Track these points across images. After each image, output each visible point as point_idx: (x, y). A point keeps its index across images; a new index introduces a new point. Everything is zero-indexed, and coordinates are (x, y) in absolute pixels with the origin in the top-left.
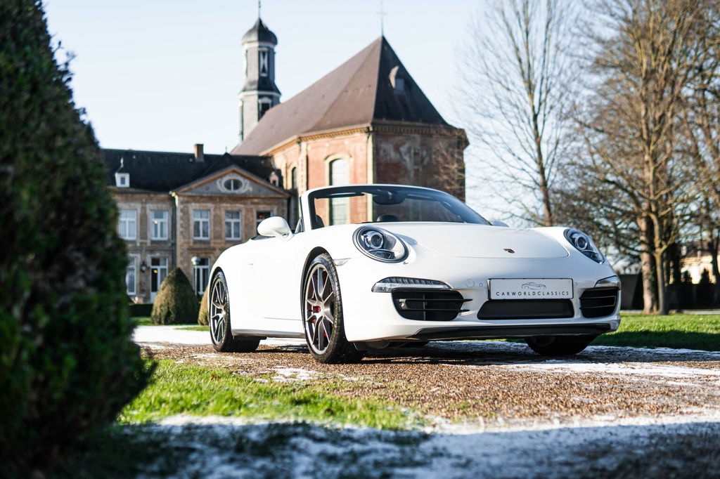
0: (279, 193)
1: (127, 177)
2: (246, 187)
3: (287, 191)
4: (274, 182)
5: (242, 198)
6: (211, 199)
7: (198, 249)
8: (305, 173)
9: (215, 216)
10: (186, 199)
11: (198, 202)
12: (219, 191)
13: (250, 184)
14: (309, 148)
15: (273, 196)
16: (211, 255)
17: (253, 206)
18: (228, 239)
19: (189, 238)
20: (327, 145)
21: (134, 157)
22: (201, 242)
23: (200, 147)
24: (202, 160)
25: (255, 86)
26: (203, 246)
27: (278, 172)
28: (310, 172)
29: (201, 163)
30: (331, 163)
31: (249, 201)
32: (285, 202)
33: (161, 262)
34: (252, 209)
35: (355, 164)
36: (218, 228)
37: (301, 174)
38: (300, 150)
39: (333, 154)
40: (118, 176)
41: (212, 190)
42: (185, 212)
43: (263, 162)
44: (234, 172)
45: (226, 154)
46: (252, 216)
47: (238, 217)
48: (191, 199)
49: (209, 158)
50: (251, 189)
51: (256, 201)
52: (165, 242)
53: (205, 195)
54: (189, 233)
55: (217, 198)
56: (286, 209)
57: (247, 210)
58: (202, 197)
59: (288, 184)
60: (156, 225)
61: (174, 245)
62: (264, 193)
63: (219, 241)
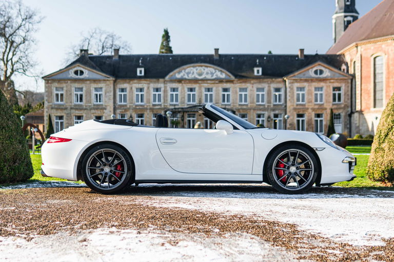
0: (346, 76)
1: (260, 69)
2: (327, 73)
3: (351, 75)
4: (344, 70)
5: (324, 80)
6: (306, 81)
7: (299, 109)
8: (359, 65)
9: (308, 90)
10: (292, 81)
11: (299, 82)
12: (311, 76)
13: (329, 72)
14: (362, 50)
15: (342, 77)
16: (307, 113)
17: (330, 84)
18: (316, 103)
19: (294, 102)
20: (372, 48)
21: (265, 58)
22: (300, 105)
23: (302, 51)
24: (303, 58)
25: (343, 10)
26: (301, 107)
27: (347, 64)
28: (363, 64)
29: (302, 60)
30: (375, 58)
31: (328, 81)
32: (350, 81)
33: (279, 116)
34: (329, 86)
35: (388, 59)
36: (310, 97)
37: (358, 65)
38: (357, 51)
39: (376, 53)
40: (256, 69)
41: (306, 75)
42: (292, 88)
43: (338, 58)
44: (319, 65)
45: (317, 55)
46: (330, 90)
47: (322, 90)
48: (295, 81)
49: (306, 57)
50: (329, 74)
51: (332, 81)
52: (281, 105)
53: (302, 79)
54: (293, 100)
55: (310, 80)
56: (350, 85)
57: (327, 87)
58: (301, 80)
59: (351, 71)
60: (276, 95)
61: (286, 106)
62: (337, 76)
63: (310, 104)
